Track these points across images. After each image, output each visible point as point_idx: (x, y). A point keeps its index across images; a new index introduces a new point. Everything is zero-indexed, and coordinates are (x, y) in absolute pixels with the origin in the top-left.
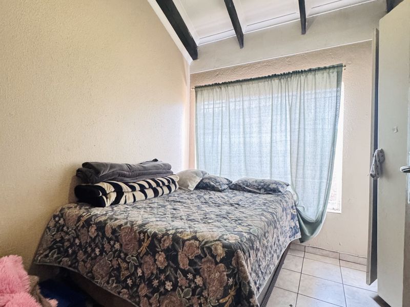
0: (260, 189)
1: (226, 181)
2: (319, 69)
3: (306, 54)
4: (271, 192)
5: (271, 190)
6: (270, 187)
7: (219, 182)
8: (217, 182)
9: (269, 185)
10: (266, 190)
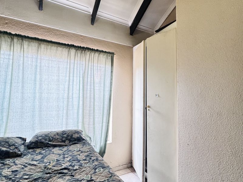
0: (64, 141)
1: (20, 140)
2: (102, 51)
3: (94, 38)
4: (76, 142)
5: (75, 140)
6: (74, 137)
7: (14, 145)
8: (10, 146)
9: (72, 135)
10: (70, 141)
